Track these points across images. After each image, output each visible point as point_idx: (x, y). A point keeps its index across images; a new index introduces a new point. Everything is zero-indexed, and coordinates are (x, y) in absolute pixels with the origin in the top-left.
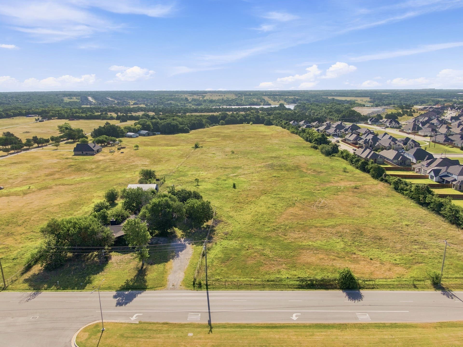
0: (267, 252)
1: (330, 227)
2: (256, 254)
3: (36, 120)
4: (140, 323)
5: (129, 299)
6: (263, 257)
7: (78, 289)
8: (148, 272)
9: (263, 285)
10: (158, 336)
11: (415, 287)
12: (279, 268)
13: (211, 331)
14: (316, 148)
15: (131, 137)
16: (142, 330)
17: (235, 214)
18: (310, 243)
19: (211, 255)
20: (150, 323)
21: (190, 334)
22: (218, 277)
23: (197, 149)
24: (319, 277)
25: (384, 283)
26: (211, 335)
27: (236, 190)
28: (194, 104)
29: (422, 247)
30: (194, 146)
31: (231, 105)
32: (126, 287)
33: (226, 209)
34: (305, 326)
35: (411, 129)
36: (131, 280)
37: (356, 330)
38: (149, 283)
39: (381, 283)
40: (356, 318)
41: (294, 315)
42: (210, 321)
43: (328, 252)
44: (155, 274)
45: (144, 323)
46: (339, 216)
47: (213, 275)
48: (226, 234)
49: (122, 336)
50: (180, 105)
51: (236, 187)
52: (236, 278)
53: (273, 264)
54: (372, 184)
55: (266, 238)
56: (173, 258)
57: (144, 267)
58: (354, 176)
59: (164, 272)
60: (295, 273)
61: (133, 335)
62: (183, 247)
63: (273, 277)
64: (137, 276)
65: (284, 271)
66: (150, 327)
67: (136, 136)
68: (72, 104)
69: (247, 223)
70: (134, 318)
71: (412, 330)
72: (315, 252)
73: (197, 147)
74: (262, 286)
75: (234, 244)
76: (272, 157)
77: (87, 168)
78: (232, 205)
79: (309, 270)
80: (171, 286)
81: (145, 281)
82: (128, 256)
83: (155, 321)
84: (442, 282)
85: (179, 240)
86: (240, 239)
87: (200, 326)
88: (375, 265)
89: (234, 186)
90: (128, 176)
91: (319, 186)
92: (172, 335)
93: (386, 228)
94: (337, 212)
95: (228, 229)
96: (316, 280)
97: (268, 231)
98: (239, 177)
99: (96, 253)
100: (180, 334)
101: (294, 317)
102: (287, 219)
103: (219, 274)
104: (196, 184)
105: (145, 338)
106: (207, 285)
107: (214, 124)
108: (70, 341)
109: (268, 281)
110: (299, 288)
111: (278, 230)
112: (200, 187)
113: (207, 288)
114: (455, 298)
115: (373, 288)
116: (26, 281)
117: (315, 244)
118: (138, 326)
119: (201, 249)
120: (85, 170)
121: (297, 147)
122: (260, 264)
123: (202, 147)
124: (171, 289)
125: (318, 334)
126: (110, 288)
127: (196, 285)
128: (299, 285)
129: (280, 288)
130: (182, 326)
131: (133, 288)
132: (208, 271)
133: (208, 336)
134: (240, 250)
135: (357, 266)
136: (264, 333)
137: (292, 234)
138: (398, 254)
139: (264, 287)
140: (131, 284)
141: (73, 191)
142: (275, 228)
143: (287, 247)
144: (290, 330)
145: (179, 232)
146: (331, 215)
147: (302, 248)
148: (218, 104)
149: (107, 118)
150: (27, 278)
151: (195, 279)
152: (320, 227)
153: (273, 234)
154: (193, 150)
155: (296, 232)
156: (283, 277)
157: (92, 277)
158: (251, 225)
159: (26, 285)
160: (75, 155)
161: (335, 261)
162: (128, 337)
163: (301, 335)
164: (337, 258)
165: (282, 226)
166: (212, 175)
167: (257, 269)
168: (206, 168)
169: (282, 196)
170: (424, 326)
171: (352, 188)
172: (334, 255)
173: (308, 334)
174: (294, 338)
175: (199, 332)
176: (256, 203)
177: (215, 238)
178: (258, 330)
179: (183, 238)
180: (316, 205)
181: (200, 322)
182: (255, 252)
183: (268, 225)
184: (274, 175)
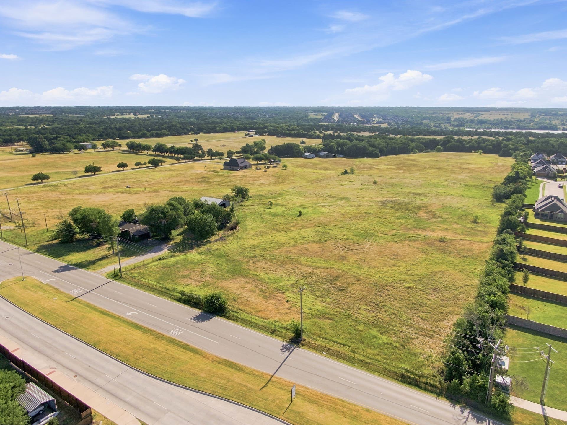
0: (211, 270)
1: (314, 267)
3: (246, 135)
7: (54, 257)
10: (40, 293)
11: (273, 332)
12: (194, 283)
13: (69, 301)
15: (306, 157)
16: (39, 287)
18: (262, 274)
21: (54, 299)
26: (65, 303)
27: (295, 218)
28: (453, 125)
31: (508, 128)
32: (78, 264)
37: (152, 337)
39: (248, 319)
41: (132, 312)
42: (77, 297)
43: (261, 284)
48: (208, 250)
49: (25, 286)
53: (195, 280)
63: (172, 287)
64: (96, 260)
65: (191, 286)
67: (311, 157)
70: (48, 280)
72: (250, 281)
73: (346, 173)
74: (153, 290)
75: (198, 258)
78: (264, 230)
80: (100, 271)
81: (93, 264)
85: (167, 245)
87: (67, 296)
89: (300, 215)
91: (399, 230)
92: (46, 295)
95: (217, 247)
97: (246, 257)
100: (50, 296)
101: (129, 314)
102: (287, 252)
104: (269, 207)
106: (120, 277)
107: (429, 150)
109: (165, 288)
111: (257, 258)
112: (268, 210)
113: (117, 279)
115: (233, 320)
116: (41, 246)
122: (185, 277)
124: (97, 273)
128: (180, 298)
133: (61, 303)
136: (93, 314)
137: (262, 264)
143: (234, 271)
144: (111, 319)
146: (342, 258)
147: (246, 276)
148: (489, 126)
150: (44, 244)
153: (245, 260)
156: (180, 289)
159: (36, 248)
160: (224, 169)
163: (110, 324)
165: (268, 256)
175: (61, 299)
177: (194, 250)
179: (172, 244)
181: (71, 295)
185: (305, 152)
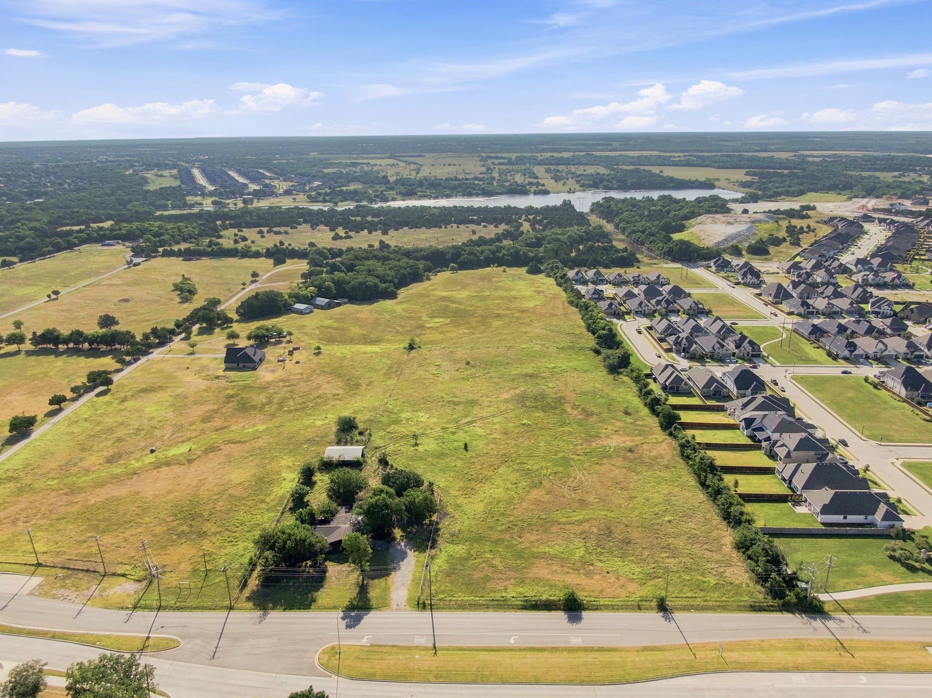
0: (496, 562)
1: (576, 523)
2: (484, 565)
3: (128, 263)
4: (371, 645)
5: (356, 621)
6: (491, 569)
7: (304, 609)
8: (370, 589)
9: (488, 605)
10: (389, 657)
11: (639, 608)
12: (506, 584)
13: (435, 653)
14: (598, 352)
15: (300, 312)
16: (374, 652)
17: (465, 501)
18: (547, 549)
19: (435, 568)
20: (380, 646)
21: (417, 657)
22: (441, 596)
23: (413, 353)
24: (544, 597)
25: (610, 603)
26: (436, 658)
27: (468, 454)
28: (400, 192)
29: (671, 555)
30: (407, 345)
32: (351, 608)
33: (454, 493)
34: (520, 650)
35: (773, 295)
36: (355, 599)
37: (565, 653)
38: (373, 602)
39: (606, 603)
40: (569, 642)
41: (512, 639)
42: (434, 644)
43: (563, 561)
44: (377, 591)
45: (375, 645)
46: (592, 505)
47: (437, 592)
48: (453, 535)
49: (357, 657)
50: (373, 194)
51: (469, 448)
52: (461, 597)
53: (501, 579)
54: (654, 441)
55: (497, 542)
56: (394, 569)
57: (365, 582)
58: (637, 423)
59: (387, 590)
60: (521, 590)
61: (367, 657)
62: (404, 555)
63: (498, 596)
64: (360, 593)
65: (511, 588)
66: (381, 649)
67: (309, 311)
68: (168, 194)
69: (478, 516)
70: (365, 640)
71: (615, 653)
72: (550, 562)
73: (411, 347)
74: (486, 607)
75: (459, 550)
76: (526, 375)
77: (254, 403)
78: (462, 484)
79: (537, 588)
80: (395, 607)
81: (369, 600)
82: (345, 567)
83: (384, 644)
84: (667, 603)
85: (399, 544)
86: (467, 543)
87: (425, 649)
88: (609, 581)
89: (466, 447)
90: (319, 423)
91: (581, 445)
92: (401, 657)
93: (642, 526)
94: (591, 498)
95: (455, 528)
96: (540, 601)
97: (501, 531)
98: (474, 426)
99: (309, 563)
100: (408, 656)
101: (512, 641)
102: (527, 510)
103: (443, 592)
104: (413, 442)
105: (378, 659)
106: (431, 605)
108: (314, 662)
109: (493, 600)
110: (522, 609)
111: (513, 529)
112: (420, 448)
113: (431, 609)
114: (672, 622)
115: (596, 609)
116: (249, 599)
117: (552, 552)
118: (370, 648)
119: (424, 557)
120: (254, 407)
121: (570, 348)
122: (488, 579)
123: (420, 347)
124: (396, 609)
125: (530, 656)
126: (335, 608)
127: (420, 605)
128: (523, 605)
129: (504, 608)
130: (409, 648)
131: (359, 608)
132: (432, 588)
133: (433, 658)
134: (467, 559)
135: (590, 581)
136: (482, 655)
137: (528, 535)
138: (640, 565)
139: (488, 608)
140: (355, 603)
141: (251, 455)
142: (510, 525)
143: (519, 555)
144: (506, 653)
145: (398, 533)
146: (583, 503)
147: (536, 556)
149: (249, 254)
150: (247, 595)
151: (419, 599)
152: (564, 524)
153: (507, 536)
154: (405, 356)
155: (534, 532)
156: (509, 596)
157: (315, 594)
158: (482, 521)
159: (250, 605)
160: (227, 369)
161: (568, 575)
162: (363, 659)
163: (514, 658)
164: (571, 571)
165: (519, 523)
166: (435, 420)
167: (483, 586)
168: (427, 403)
169: (528, 467)
170: (627, 650)
171: (624, 449)
172: (569, 567)
173: (521, 656)
174: (508, 660)
175: (425, 655)
176: (492, 481)
177: (440, 541)
178: (478, 653)
179: (402, 540)
180: (568, 484)
181: (426, 645)
182: (484, 562)
183: (503, 521)
184: (524, 422)
185: (295, 303)
